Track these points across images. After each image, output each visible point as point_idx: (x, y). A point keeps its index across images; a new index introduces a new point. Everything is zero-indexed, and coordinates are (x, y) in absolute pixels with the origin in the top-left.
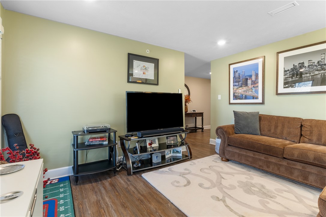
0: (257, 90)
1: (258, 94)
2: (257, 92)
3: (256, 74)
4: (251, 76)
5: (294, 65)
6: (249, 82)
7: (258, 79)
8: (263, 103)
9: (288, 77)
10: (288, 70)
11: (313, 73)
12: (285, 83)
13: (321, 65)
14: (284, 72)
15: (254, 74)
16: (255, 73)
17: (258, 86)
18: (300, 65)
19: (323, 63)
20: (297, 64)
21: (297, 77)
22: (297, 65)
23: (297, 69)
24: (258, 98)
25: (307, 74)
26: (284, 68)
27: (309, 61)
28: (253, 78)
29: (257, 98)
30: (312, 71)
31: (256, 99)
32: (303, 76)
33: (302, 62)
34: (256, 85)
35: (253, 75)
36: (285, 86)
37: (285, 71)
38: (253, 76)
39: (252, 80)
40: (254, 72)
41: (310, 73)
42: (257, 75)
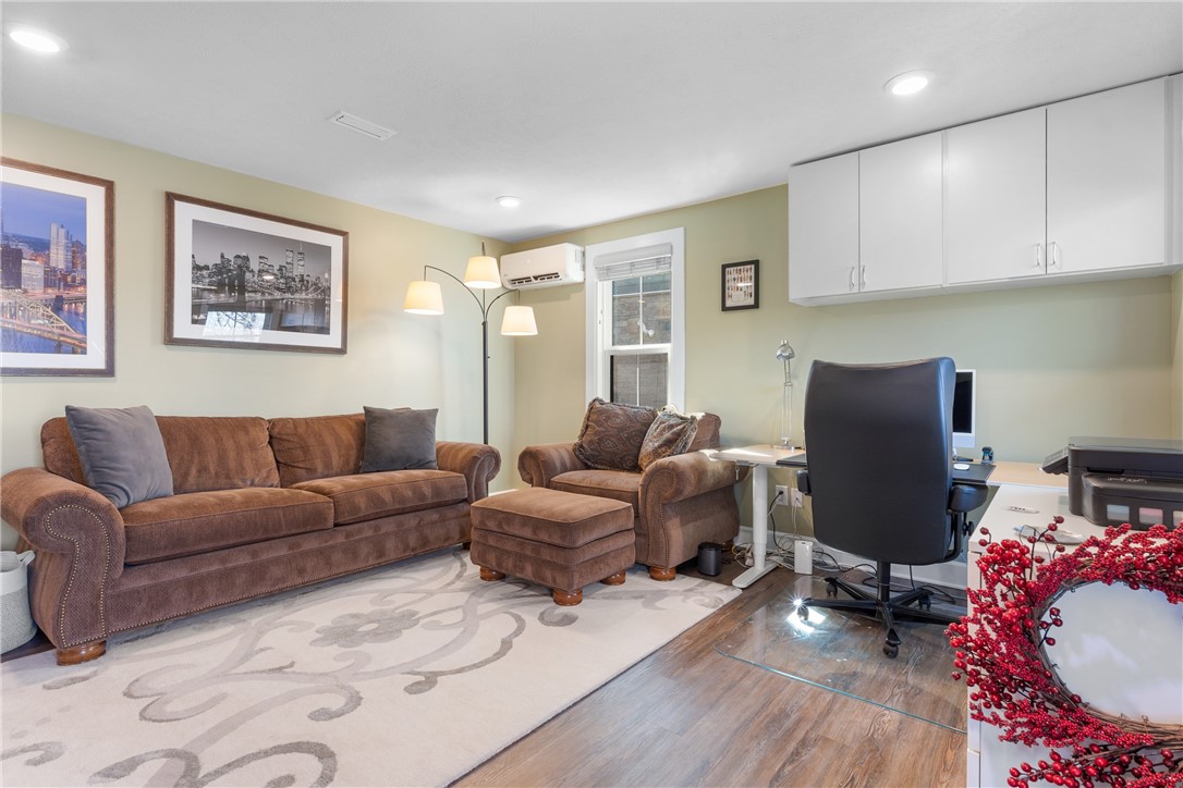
0: (77, 314)
1: (85, 333)
2: (78, 321)
3: (73, 244)
4: (41, 247)
5: (222, 256)
6: (32, 269)
7: (84, 267)
8: (109, 371)
9: (204, 289)
10: (207, 268)
11: (270, 294)
12: (196, 309)
13: (286, 278)
14: (193, 268)
15: (63, 241)
16: (68, 236)
17: (83, 300)
18: (239, 261)
19: (290, 275)
20: (230, 256)
21: (231, 296)
22: (232, 259)
23: (230, 271)
24: (85, 348)
25: (255, 292)
26: (193, 257)
27: (261, 257)
28: (59, 258)
29: (79, 348)
30: (267, 288)
31: (74, 352)
32: (247, 295)
33: (244, 254)
34: (74, 293)
35: (53, 241)
36: (196, 317)
37: (196, 268)
38: (52, 247)
39: (47, 263)
40: (62, 232)
41: (263, 293)
42: (77, 251)
